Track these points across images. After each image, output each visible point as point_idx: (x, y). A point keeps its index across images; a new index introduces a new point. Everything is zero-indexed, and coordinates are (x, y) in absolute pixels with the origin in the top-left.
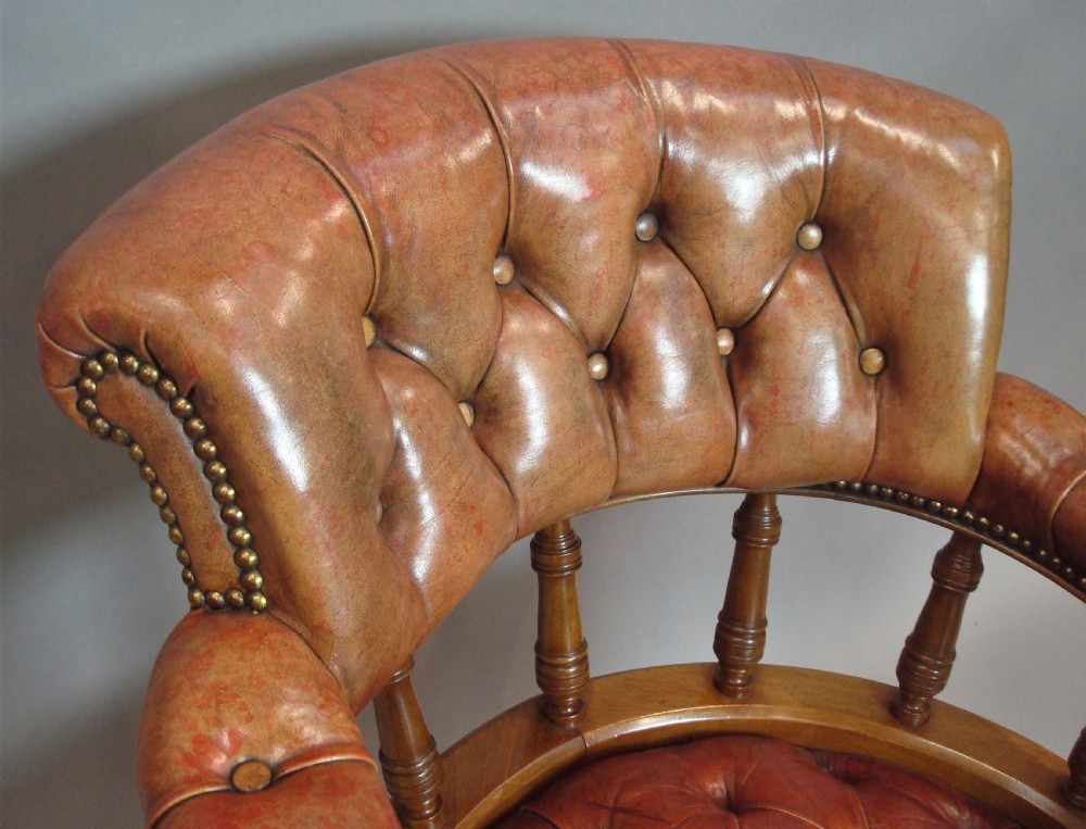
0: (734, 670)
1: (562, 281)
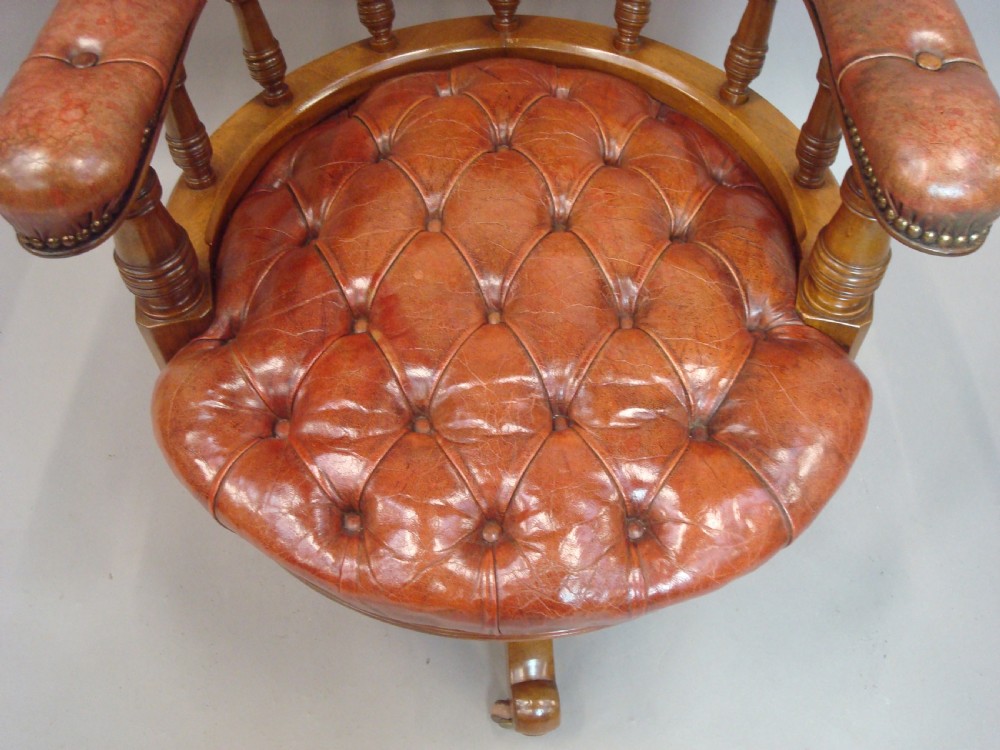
0: (624, 31)
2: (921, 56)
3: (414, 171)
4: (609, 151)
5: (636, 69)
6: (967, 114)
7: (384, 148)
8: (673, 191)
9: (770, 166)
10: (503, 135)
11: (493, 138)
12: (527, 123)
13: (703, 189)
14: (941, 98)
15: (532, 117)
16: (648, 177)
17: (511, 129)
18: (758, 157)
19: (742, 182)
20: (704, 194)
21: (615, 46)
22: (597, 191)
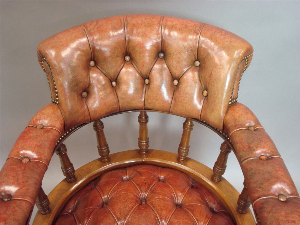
0: (181, 157)
1: (137, 62)
2: (280, 196)
3: (115, 213)
4: (178, 200)
5: (185, 169)
6: (297, 222)
7: (105, 201)
8: (199, 218)
9: (229, 205)
10: (143, 197)
11: (140, 199)
12: (151, 193)
13: (209, 216)
14: (288, 216)
15: (153, 192)
16: (191, 213)
17: (146, 195)
18: (225, 201)
19: (220, 209)
20: (209, 218)
21: (178, 161)
22: (174, 220)
